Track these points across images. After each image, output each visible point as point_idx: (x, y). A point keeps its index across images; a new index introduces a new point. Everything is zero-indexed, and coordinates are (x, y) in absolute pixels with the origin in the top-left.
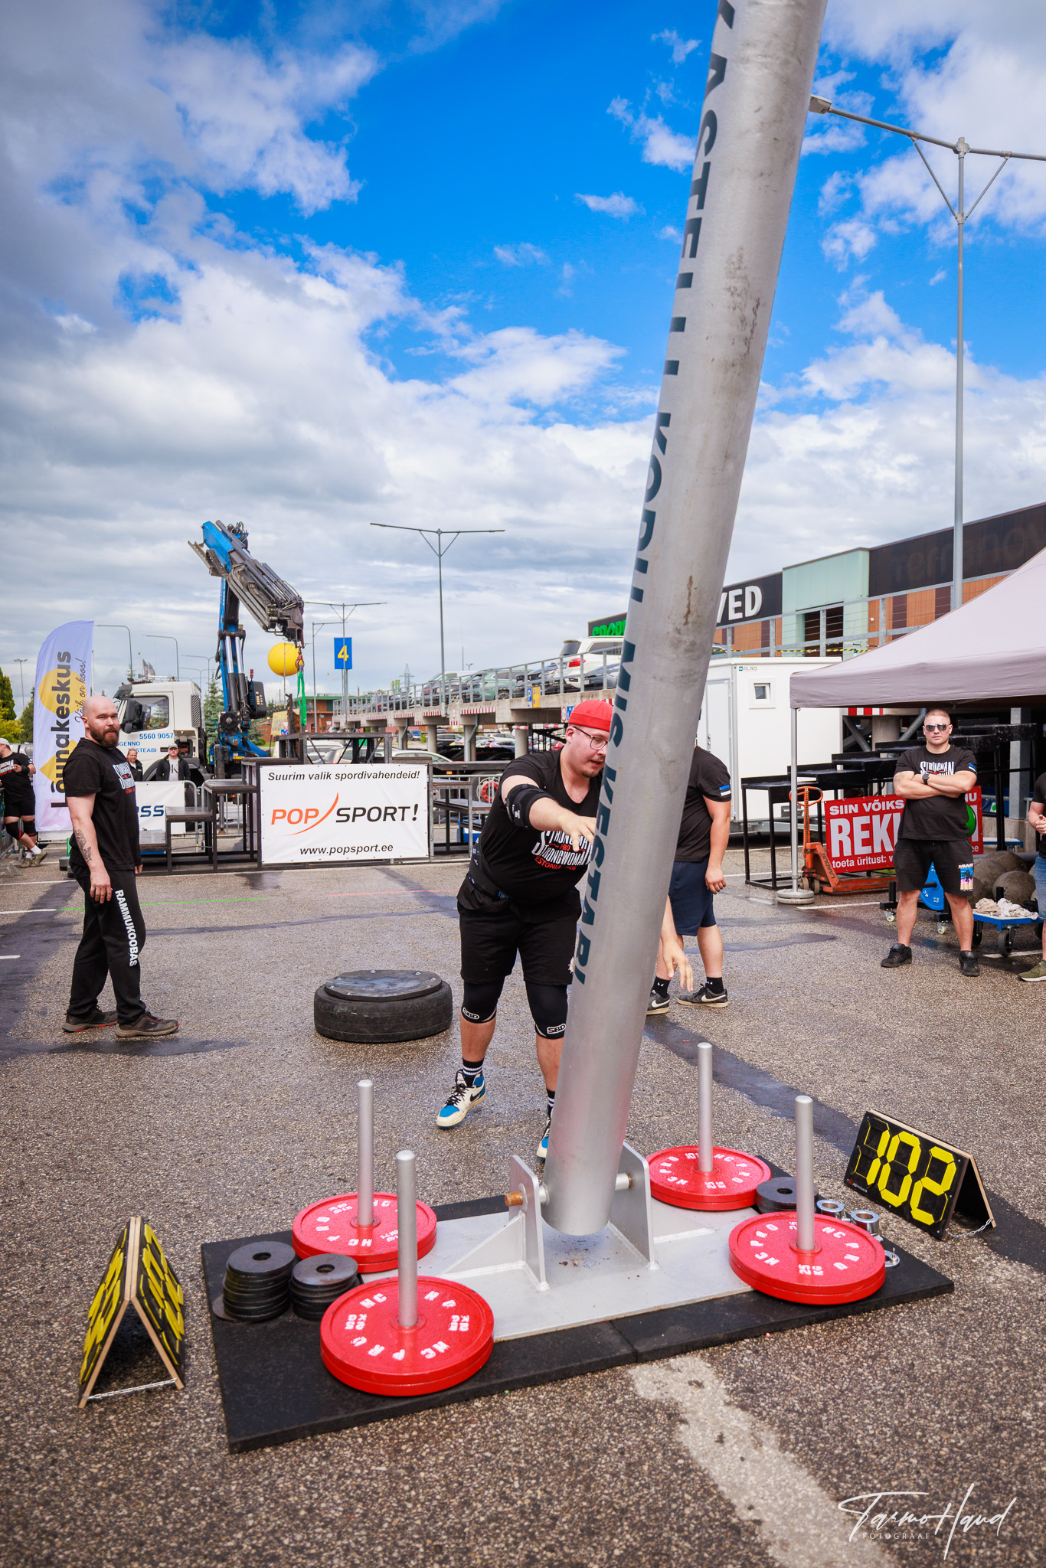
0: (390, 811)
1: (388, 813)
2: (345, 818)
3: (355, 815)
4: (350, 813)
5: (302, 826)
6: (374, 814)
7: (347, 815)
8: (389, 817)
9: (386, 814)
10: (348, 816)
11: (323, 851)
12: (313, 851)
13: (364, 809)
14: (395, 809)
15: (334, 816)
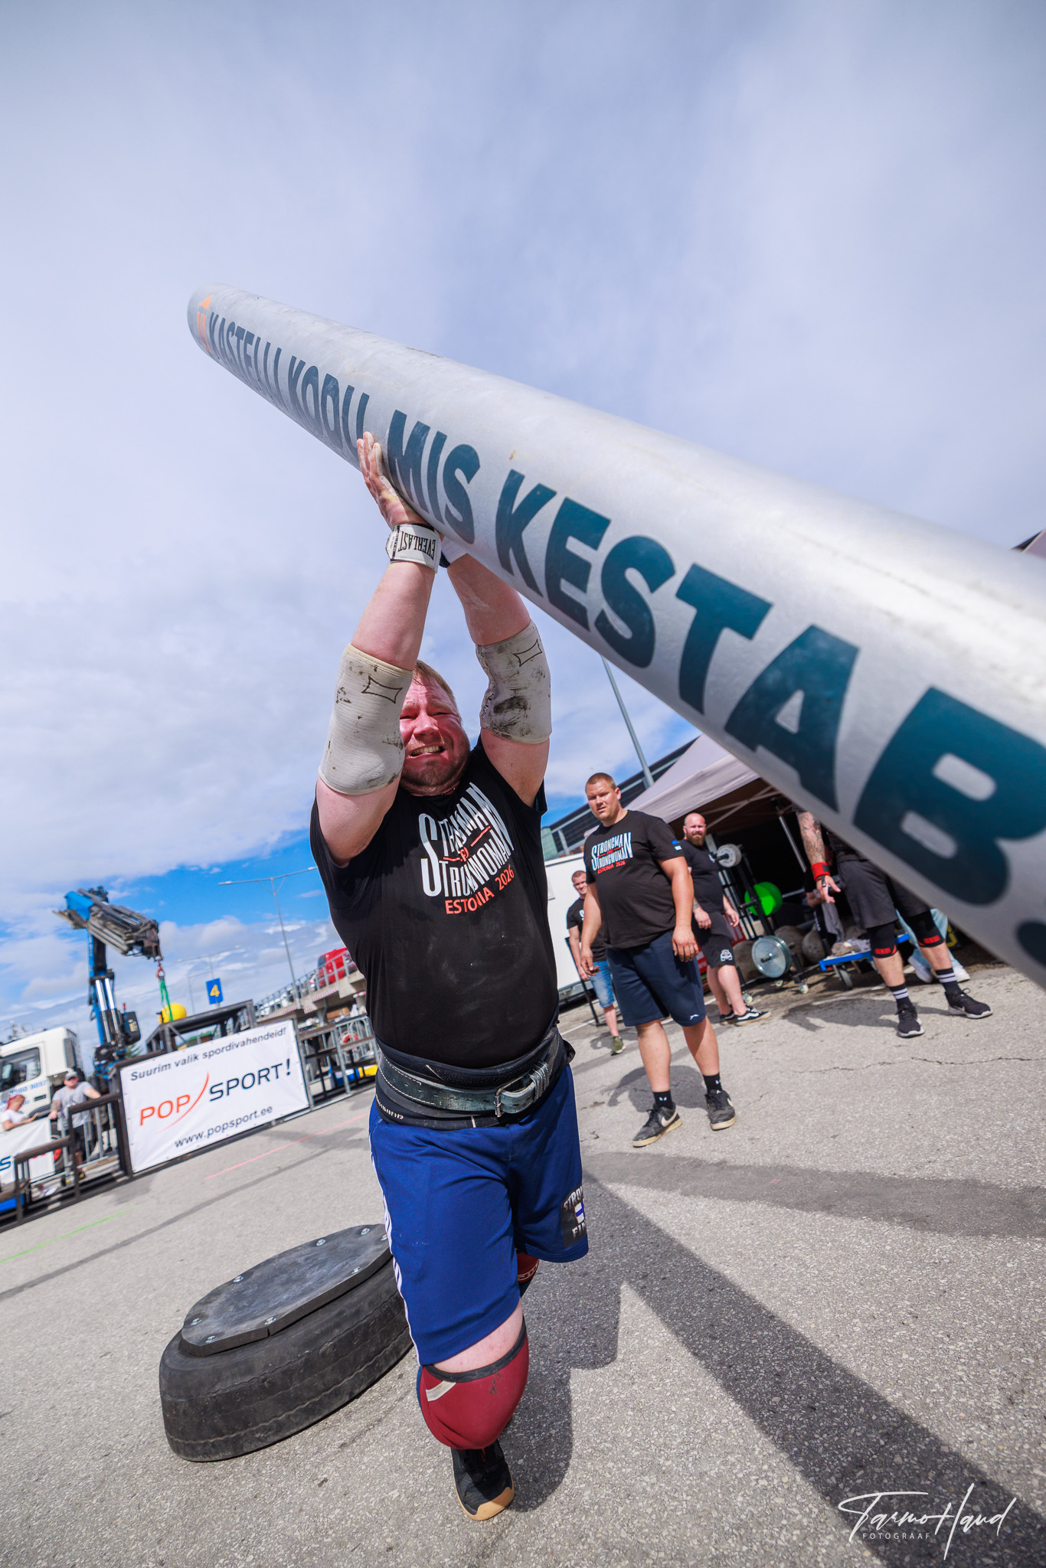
0: (263, 1073)
1: (262, 1075)
2: (219, 1094)
3: (229, 1088)
4: (224, 1087)
5: (174, 1115)
6: (248, 1081)
7: (218, 1092)
8: (263, 1080)
9: (260, 1077)
10: (222, 1091)
11: (200, 1135)
12: (191, 1139)
13: (237, 1080)
14: (268, 1069)
15: (207, 1095)
